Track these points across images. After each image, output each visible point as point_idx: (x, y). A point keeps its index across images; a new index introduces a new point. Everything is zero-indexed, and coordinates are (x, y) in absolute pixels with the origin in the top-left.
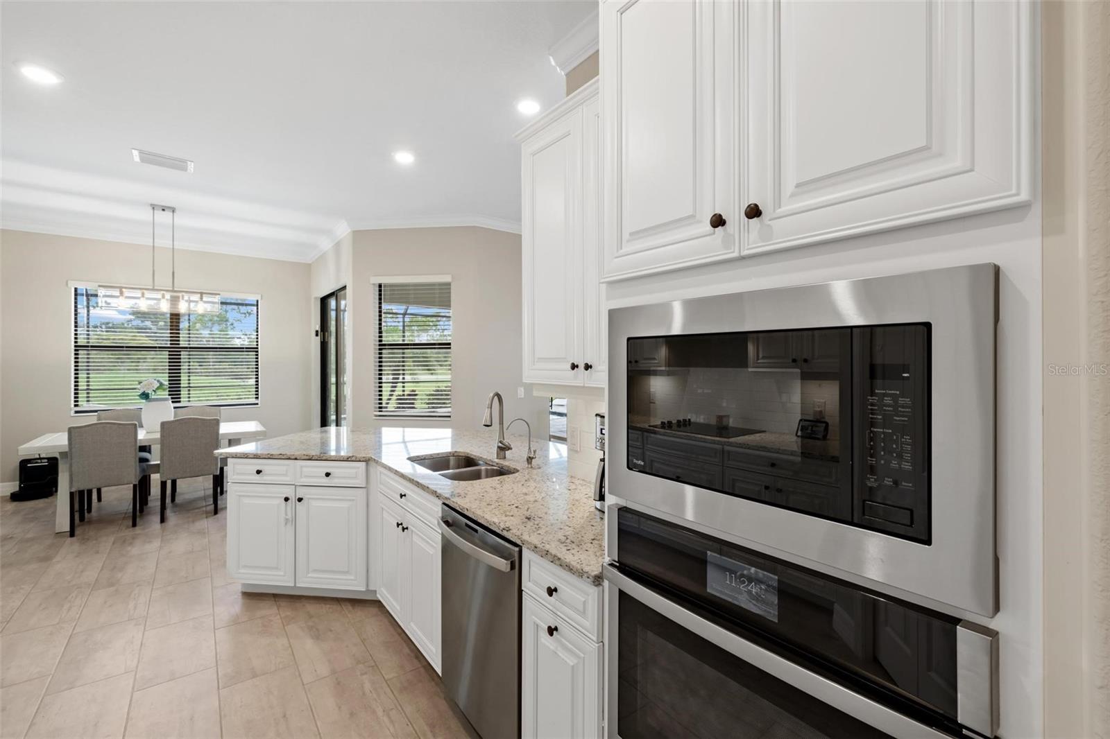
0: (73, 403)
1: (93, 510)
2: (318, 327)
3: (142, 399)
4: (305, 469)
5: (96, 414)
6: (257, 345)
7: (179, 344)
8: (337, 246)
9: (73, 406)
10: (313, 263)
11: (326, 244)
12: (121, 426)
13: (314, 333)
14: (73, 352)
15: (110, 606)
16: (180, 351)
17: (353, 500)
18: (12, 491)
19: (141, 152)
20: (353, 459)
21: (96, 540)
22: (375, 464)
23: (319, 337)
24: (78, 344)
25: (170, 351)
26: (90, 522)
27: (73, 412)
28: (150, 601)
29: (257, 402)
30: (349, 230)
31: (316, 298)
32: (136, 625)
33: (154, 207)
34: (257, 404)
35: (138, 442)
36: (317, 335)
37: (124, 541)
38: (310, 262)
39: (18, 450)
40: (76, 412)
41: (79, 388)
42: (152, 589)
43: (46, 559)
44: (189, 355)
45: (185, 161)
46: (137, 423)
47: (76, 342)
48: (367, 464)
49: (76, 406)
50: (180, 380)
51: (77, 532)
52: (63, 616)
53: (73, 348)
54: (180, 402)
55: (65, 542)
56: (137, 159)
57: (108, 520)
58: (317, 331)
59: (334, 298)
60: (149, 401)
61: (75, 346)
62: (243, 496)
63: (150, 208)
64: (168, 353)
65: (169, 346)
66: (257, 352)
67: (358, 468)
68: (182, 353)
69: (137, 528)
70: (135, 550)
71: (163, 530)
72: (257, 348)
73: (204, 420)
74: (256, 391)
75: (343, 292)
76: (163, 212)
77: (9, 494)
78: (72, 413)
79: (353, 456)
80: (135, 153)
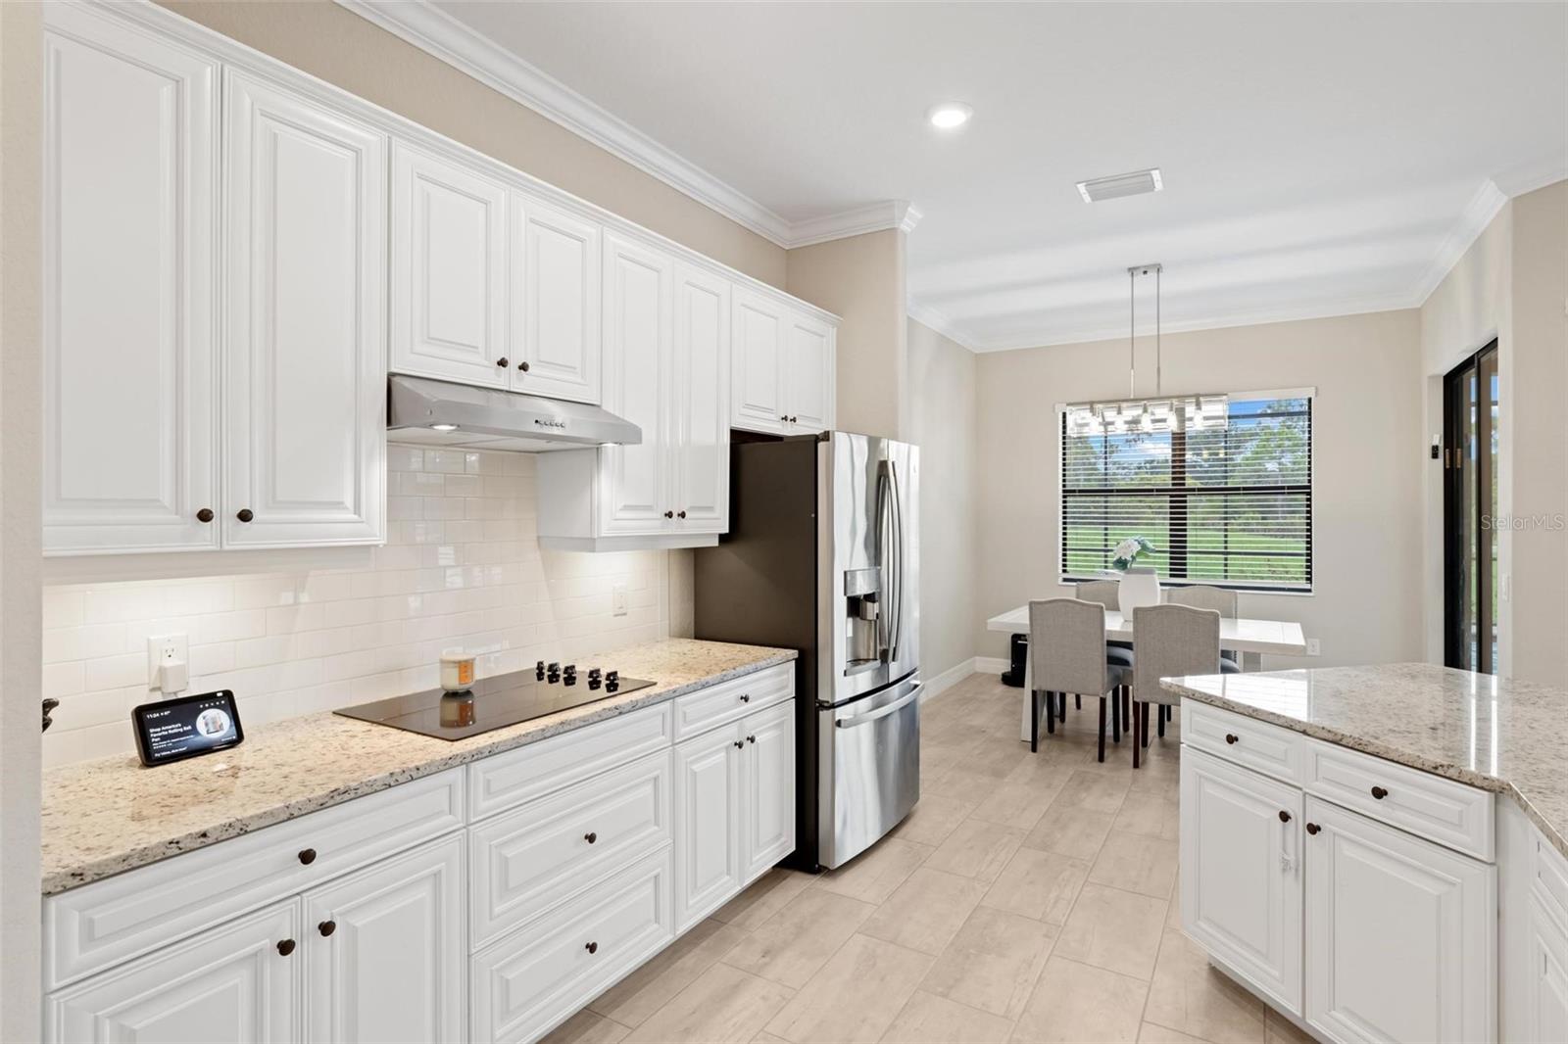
0: (1061, 568)
1: (1067, 719)
2: (1437, 439)
3: (1117, 568)
4: (1324, 762)
5: (1074, 584)
6: (1310, 481)
7: (1184, 484)
8: (1477, 250)
9: (1061, 571)
10: (1422, 306)
11: (1450, 253)
12: (1085, 608)
13: (1428, 452)
14: (1061, 499)
15: (1031, 883)
16: (1185, 496)
17: (1453, 884)
18: (1003, 671)
19: (1089, 184)
20: (1451, 772)
21: (1055, 766)
22: (1517, 807)
23: (1440, 462)
24: (1067, 488)
25: (1171, 496)
26: (1061, 737)
27: (1061, 579)
28: (1076, 901)
29: (1308, 586)
30: (1505, 198)
31: (1432, 378)
32: (1046, 936)
33: (1132, 270)
34: (1309, 591)
35: (1106, 634)
36: (1435, 456)
37: (1082, 782)
38: (1419, 306)
39: (986, 623)
40: (1065, 580)
41: (1068, 547)
42: (1086, 881)
43: (998, 774)
44: (1226, 501)
45: (1147, 173)
46: (1103, 605)
47: (1064, 486)
48: (1497, 802)
49: (1064, 571)
50: (1185, 542)
51: (1041, 747)
52: (983, 869)
53: (1061, 494)
54: (1185, 576)
55: (1024, 757)
56: (1087, 199)
57: (1077, 741)
58: (1435, 449)
59: (1473, 371)
60: (1128, 573)
61: (1064, 491)
62: (1206, 778)
63: (1129, 275)
64: (1168, 499)
65: (1170, 487)
66: (1309, 494)
67: (1468, 803)
68: (1188, 498)
69: (1104, 764)
70: (1090, 801)
71: (1135, 780)
72: (1309, 487)
73: (1195, 612)
74: (1308, 567)
75: (1492, 354)
76: (1145, 276)
77: (1000, 673)
78: (1060, 582)
79: (1450, 766)
80: (1082, 188)
